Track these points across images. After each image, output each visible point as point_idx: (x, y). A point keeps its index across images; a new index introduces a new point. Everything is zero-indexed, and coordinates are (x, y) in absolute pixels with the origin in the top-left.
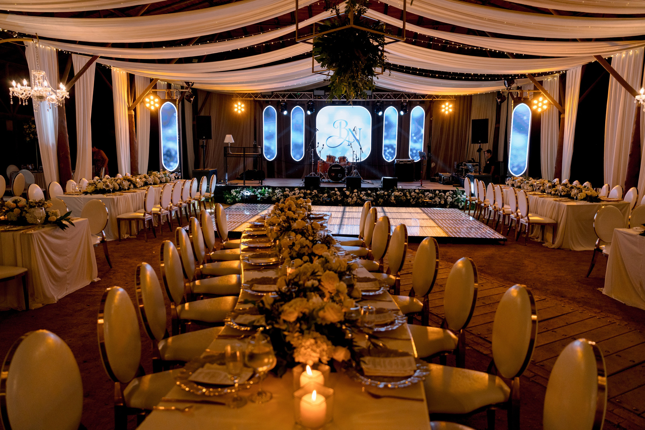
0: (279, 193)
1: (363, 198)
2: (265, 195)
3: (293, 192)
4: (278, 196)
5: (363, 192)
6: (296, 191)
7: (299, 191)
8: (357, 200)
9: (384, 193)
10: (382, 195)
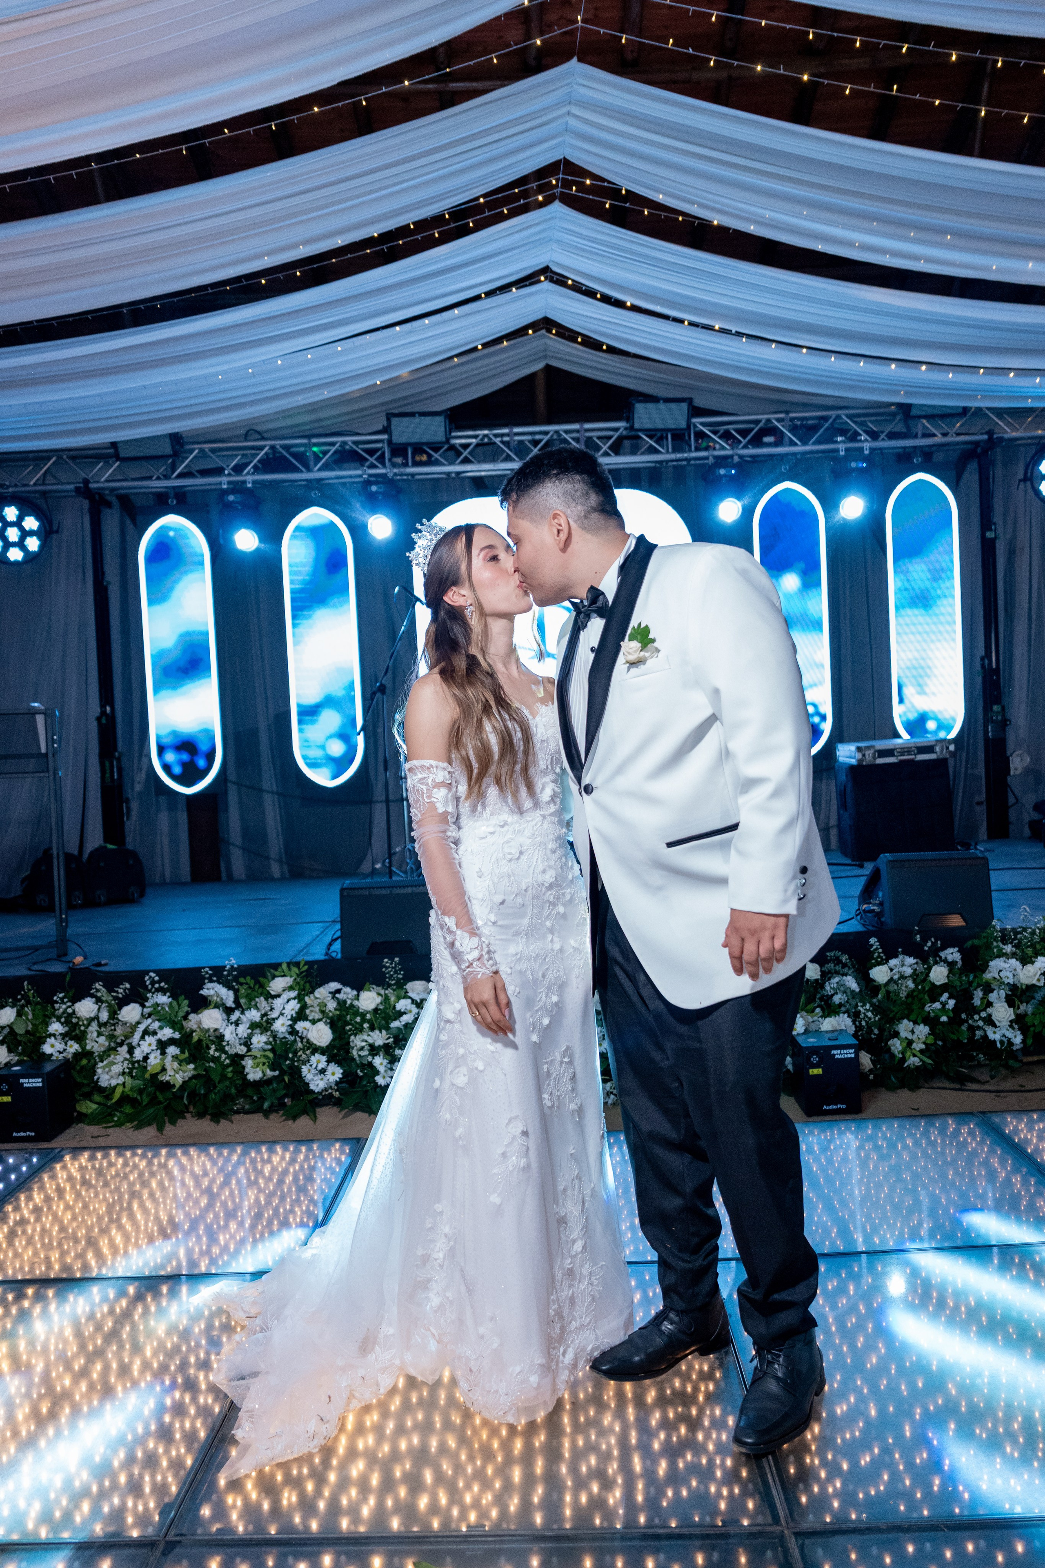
0: (146, 1032)
2: (47, 1049)
3: (254, 1015)
4: (138, 1055)
6: (278, 1003)
7: (294, 1006)
9: (920, 977)
10: (913, 991)
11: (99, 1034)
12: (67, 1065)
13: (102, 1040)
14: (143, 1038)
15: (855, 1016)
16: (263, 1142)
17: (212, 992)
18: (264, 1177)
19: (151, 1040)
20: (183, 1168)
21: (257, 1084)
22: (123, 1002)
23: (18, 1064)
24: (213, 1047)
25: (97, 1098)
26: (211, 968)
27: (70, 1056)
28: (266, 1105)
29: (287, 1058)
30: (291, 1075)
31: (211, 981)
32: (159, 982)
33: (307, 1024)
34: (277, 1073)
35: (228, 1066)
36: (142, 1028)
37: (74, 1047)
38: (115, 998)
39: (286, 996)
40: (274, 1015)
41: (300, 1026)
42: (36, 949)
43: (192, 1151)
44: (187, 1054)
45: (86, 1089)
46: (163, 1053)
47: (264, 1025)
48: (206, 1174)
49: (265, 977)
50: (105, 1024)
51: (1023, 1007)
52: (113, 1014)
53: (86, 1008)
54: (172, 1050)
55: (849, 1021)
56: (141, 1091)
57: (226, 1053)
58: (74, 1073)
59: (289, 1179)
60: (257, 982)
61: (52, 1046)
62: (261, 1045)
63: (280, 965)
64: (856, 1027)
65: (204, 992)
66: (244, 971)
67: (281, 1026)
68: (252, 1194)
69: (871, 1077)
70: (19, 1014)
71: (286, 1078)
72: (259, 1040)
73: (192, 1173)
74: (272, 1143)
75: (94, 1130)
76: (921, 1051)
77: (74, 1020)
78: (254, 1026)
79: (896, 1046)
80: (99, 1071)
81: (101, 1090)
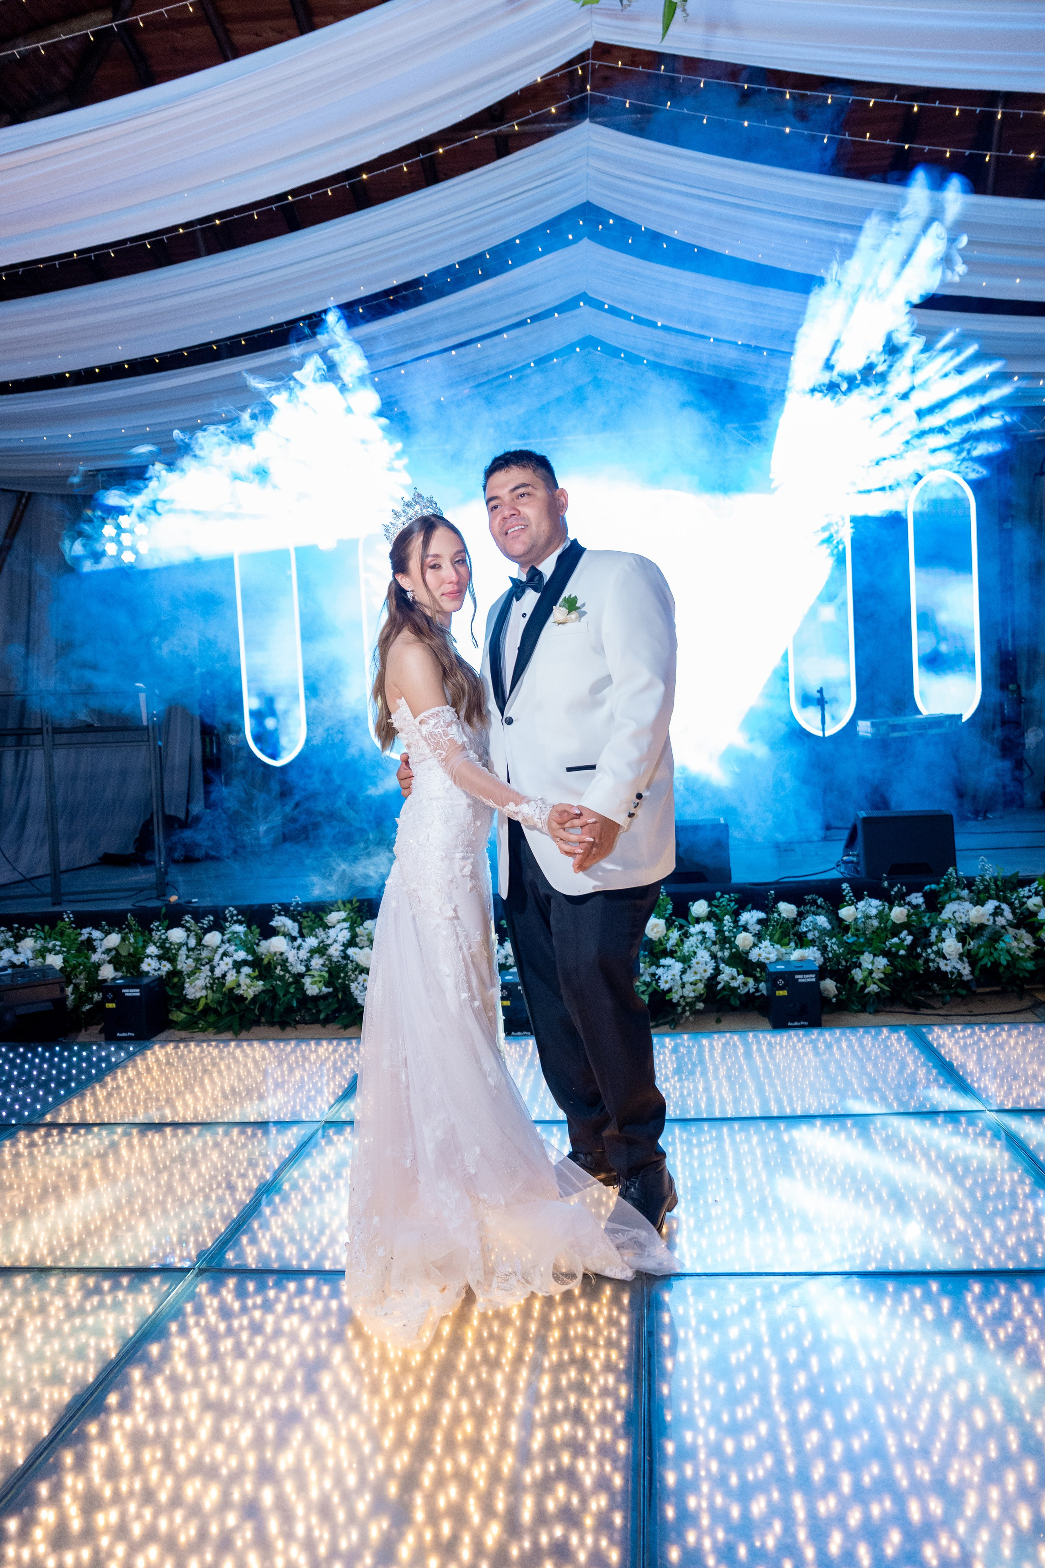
0: (225, 954)
1: (754, 956)
2: (145, 967)
3: (313, 942)
4: (218, 972)
5: (750, 917)
6: (332, 932)
7: (345, 936)
8: (717, 971)
9: (881, 916)
10: (878, 928)
11: (188, 957)
12: (161, 981)
13: (190, 961)
14: (222, 959)
15: (824, 949)
16: (312, 1039)
17: (279, 924)
18: (310, 1061)
19: (228, 960)
20: (246, 1056)
21: (316, 999)
22: (207, 931)
23: (121, 978)
24: (279, 968)
25: (185, 1008)
26: (280, 904)
27: (164, 973)
28: (322, 1016)
29: (339, 978)
30: (344, 993)
31: (280, 915)
32: (237, 915)
33: (356, 950)
34: (331, 990)
35: (291, 983)
36: (221, 951)
37: (167, 967)
38: (201, 928)
39: (339, 926)
40: (329, 942)
41: (351, 951)
42: (141, 890)
43: (256, 1044)
44: (257, 973)
45: (177, 1001)
46: (238, 972)
47: (321, 950)
48: (264, 1058)
49: (325, 912)
50: (193, 949)
51: (972, 944)
52: (199, 941)
53: (177, 935)
54: (246, 970)
55: (818, 954)
56: (220, 1003)
57: (289, 972)
58: (168, 989)
59: (329, 1064)
60: (318, 916)
61: (149, 965)
62: (319, 966)
63: (336, 902)
64: (825, 959)
65: (273, 923)
66: (307, 907)
67: (335, 951)
68: (298, 1074)
69: (834, 1000)
70: (123, 939)
71: (340, 996)
72: (317, 962)
73: (254, 1059)
74: (319, 1040)
75: (183, 1034)
76: (881, 980)
77: (167, 945)
78: (313, 951)
79: (858, 975)
80: (187, 985)
81: (188, 1002)
